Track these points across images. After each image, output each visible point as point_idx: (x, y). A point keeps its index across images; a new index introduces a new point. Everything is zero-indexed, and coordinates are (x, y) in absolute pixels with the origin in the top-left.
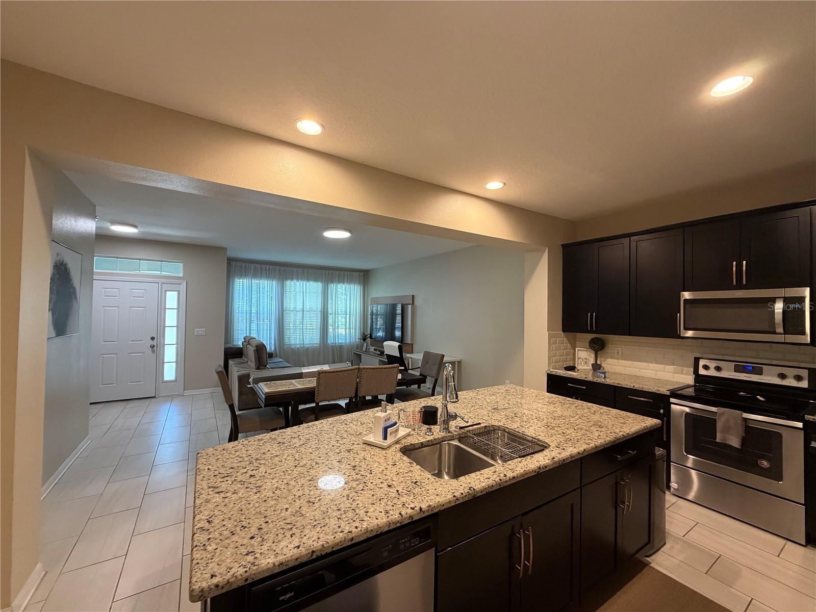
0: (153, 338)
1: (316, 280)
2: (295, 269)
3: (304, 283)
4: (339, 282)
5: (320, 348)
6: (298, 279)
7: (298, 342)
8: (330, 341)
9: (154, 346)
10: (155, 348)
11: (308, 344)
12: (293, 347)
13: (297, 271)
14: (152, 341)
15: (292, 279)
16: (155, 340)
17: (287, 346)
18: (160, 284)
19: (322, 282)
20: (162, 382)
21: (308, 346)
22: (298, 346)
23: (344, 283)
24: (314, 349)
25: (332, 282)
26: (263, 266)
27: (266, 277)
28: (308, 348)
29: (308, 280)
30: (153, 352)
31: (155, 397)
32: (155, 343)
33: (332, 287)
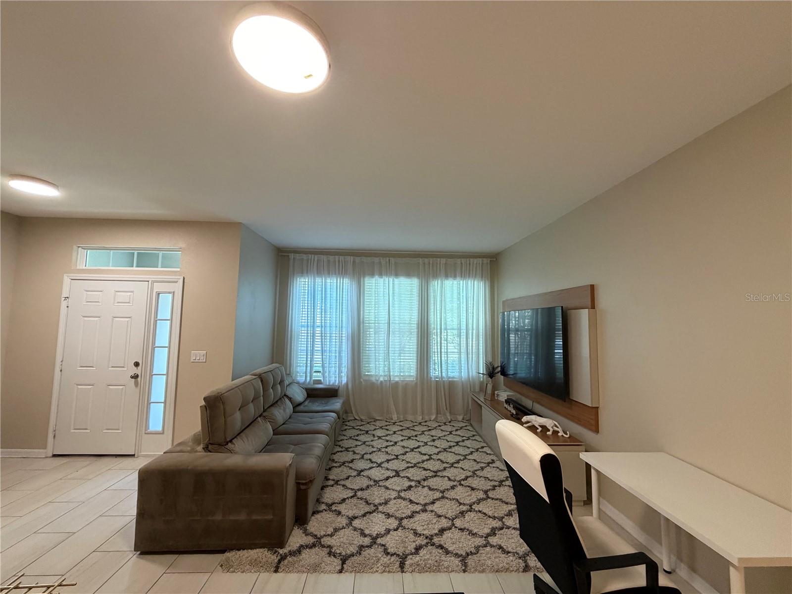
0: (137, 364)
1: (408, 274)
2: (376, 260)
3: (391, 280)
4: (447, 276)
5: (416, 383)
6: (381, 275)
7: (382, 373)
8: (435, 372)
9: (137, 376)
10: (139, 379)
11: (397, 376)
12: (373, 379)
13: (380, 263)
14: (136, 368)
15: (372, 275)
16: (140, 368)
17: (366, 378)
18: (150, 282)
19: (418, 276)
20: (145, 433)
21: (397, 379)
22: (381, 379)
23: (455, 277)
24: (406, 384)
25: (436, 276)
26: (331, 258)
27: (335, 274)
28: (397, 383)
29: (397, 275)
30: (136, 384)
31: (134, 455)
32: (138, 371)
33: (436, 285)
